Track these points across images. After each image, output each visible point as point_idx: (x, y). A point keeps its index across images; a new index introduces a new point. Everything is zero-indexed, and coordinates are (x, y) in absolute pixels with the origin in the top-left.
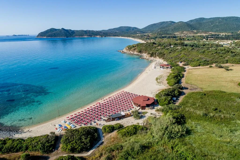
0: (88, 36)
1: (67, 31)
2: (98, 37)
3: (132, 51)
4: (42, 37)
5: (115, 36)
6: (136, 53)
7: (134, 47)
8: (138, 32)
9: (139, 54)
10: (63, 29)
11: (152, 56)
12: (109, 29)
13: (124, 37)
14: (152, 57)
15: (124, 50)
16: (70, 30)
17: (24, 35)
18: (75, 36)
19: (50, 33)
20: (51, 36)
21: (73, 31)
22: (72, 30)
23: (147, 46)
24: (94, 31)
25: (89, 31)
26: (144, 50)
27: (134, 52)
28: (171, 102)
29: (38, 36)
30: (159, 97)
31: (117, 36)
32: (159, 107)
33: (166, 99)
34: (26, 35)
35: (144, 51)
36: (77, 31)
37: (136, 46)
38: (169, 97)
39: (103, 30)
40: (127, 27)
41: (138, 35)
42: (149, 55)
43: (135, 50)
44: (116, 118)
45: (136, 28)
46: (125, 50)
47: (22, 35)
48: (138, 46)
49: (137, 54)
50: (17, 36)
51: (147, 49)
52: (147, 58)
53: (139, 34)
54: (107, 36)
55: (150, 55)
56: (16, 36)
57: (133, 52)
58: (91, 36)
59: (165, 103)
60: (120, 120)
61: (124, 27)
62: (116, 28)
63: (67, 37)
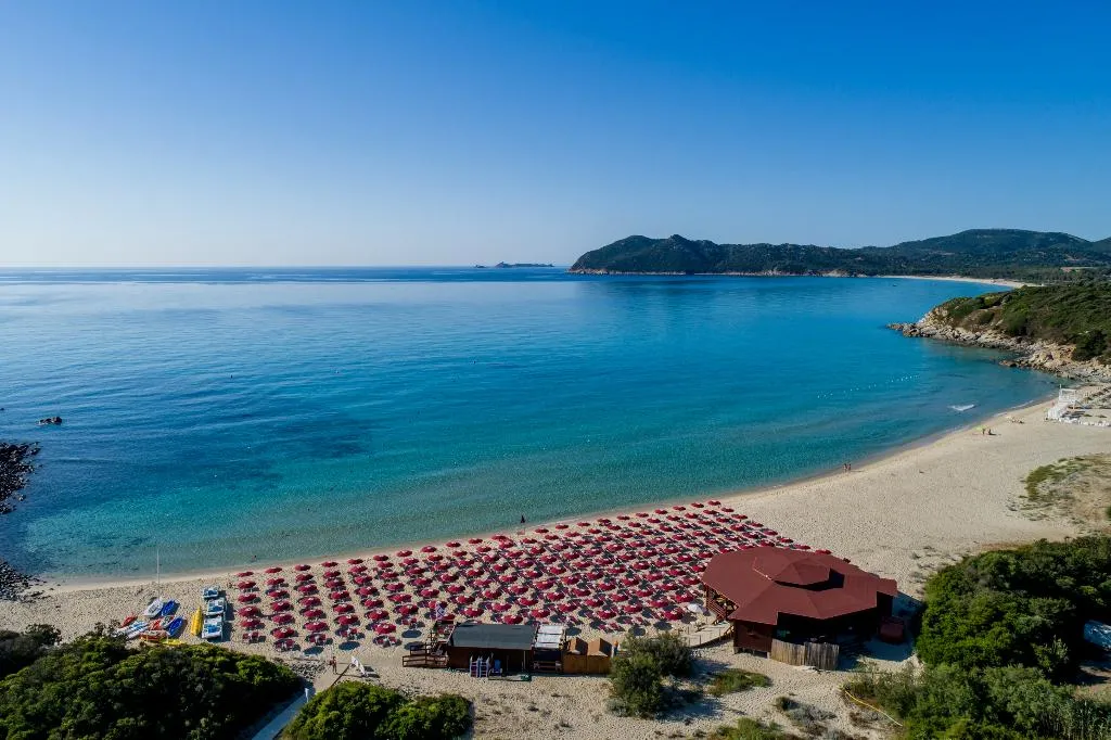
0: (785, 269)
1: (695, 246)
2: (834, 274)
3: (966, 327)
4: (589, 271)
5: (929, 273)
6: (987, 337)
7: (987, 307)
8: (1071, 259)
9: (1011, 342)
10: (676, 237)
11: (1094, 355)
12: (905, 245)
13: (978, 277)
14: (1088, 358)
15: (921, 323)
16: (707, 241)
17: (537, 265)
18: (725, 271)
19: (621, 257)
20: (623, 267)
21: (721, 247)
22: (719, 242)
23: (1071, 300)
24: (821, 249)
25: (796, 247)
26: (1045, 324)
27: (978, 333)
28: (1039, 650)
29: (575, 267)
30: (954, 587)
31: (939, 273)
32: (909, 668)
33: (998, 616)
34: (543, 266)
35: (1049, 328)
36: (739, 249)
37: (998, 303)
38: (1035, 603)
39: (870, 248)
40: (1012, 232)
41: (1067, 270)
42: (1066, 347)
43: (986, 320)
44: (485, 653)
45: (1063, 238)
46: (926, 323)
47: (530, 265)
48: (1010, 298)
49: (997, 341)
50: (511, 266)
51: (1071, 317)
52: (1048, 365)
53: (1078, 265)
54: (882, 274)
55: (1073, 347)
56: (506, 266)
57: (974, 332)
58: (799, 271)
59: (969, 642)
60: (505, 674)
61: (994, 232)
62: (938, 239)
63: (690, 273)
